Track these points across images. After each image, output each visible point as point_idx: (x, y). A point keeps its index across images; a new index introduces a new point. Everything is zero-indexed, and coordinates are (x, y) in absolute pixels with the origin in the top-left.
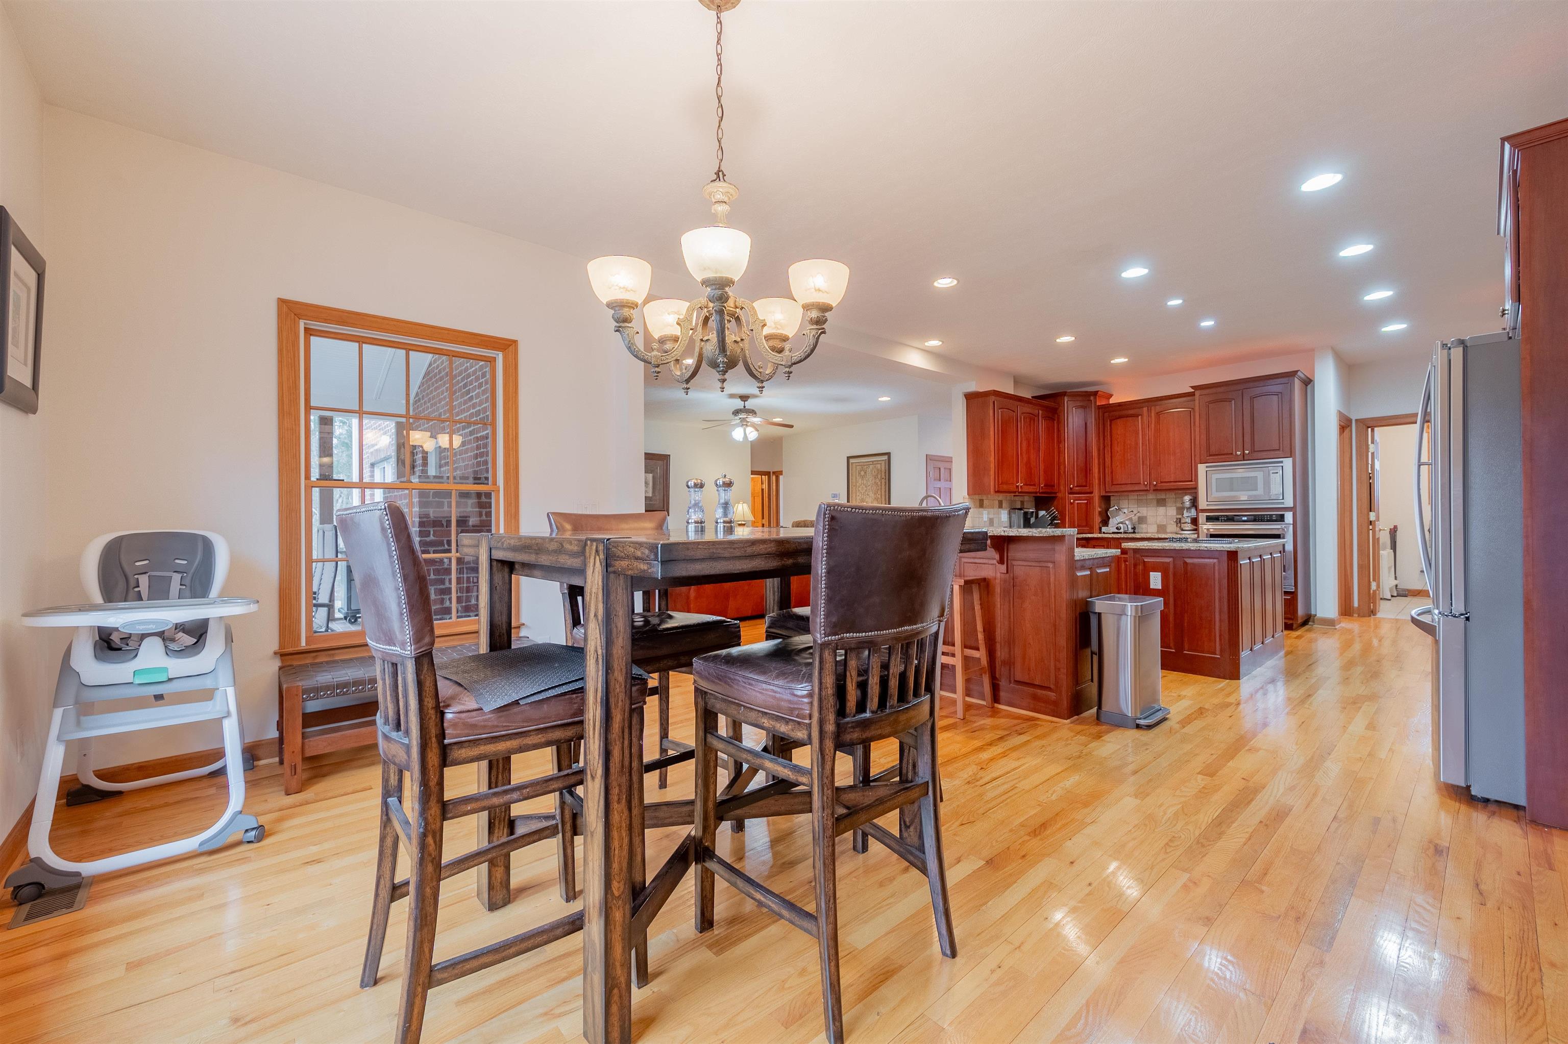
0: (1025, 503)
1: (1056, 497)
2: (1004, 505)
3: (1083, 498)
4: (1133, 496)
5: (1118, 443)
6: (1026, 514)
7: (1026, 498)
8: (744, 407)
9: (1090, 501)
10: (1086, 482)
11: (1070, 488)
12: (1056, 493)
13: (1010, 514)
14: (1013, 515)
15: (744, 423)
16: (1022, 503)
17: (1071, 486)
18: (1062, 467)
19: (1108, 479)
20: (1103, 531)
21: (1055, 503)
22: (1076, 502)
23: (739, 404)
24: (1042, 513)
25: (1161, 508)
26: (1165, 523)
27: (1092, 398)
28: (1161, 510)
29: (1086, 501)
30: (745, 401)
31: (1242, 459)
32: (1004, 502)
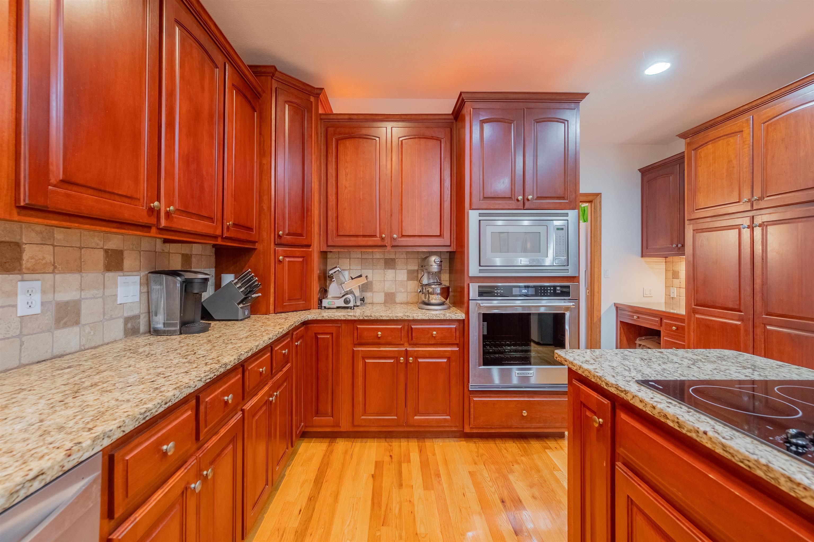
0: (194, 260)
1: (255, 249)
2: (127, 263)
3: (298, 254)
4: (356, 254)
5: (346, 175)
6: (187, 284)
7: (196, 249)
9: (306, 259)
10: (303, 228)
11: (279, 236)
12: (254, 242)
13: (146, 283)
14: (155, 287)
16: (187, 258)
17: (281, 233)
18: (265, 198)
19: (332, 226)
20: (324, 305)
21: (253, 260)
22: (287, 259)
24: (228, 278)
25: (390, 271)
26: (394, 291)
27: (312, 99)
28: (390, 273)
29: (300, 260)
31: (522, 208)
32: (126, 254)
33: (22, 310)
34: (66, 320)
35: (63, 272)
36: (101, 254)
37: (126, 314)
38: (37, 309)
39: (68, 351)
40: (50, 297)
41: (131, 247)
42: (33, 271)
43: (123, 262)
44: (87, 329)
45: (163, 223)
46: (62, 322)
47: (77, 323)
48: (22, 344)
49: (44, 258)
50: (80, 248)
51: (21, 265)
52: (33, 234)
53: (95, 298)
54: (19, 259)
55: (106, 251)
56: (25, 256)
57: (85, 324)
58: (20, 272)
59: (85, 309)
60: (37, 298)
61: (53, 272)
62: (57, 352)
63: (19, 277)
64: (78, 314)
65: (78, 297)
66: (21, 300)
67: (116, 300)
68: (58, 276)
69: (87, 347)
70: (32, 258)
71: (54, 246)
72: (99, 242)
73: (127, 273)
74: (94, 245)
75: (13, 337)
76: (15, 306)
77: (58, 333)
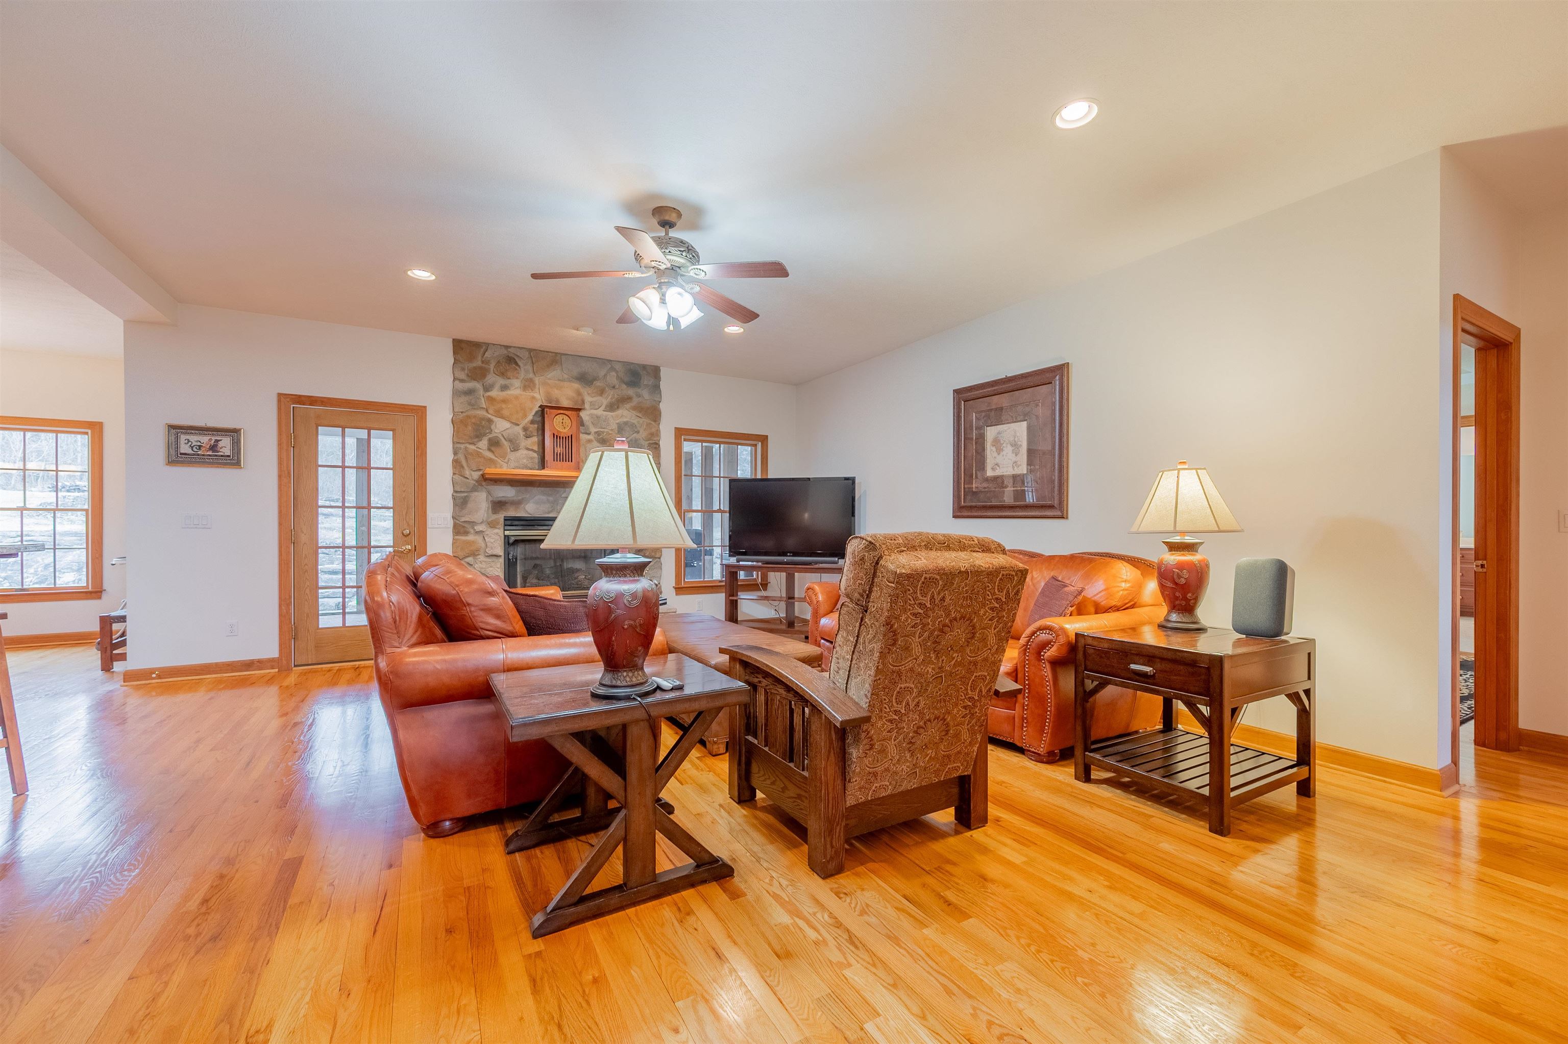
30: (666, 225)
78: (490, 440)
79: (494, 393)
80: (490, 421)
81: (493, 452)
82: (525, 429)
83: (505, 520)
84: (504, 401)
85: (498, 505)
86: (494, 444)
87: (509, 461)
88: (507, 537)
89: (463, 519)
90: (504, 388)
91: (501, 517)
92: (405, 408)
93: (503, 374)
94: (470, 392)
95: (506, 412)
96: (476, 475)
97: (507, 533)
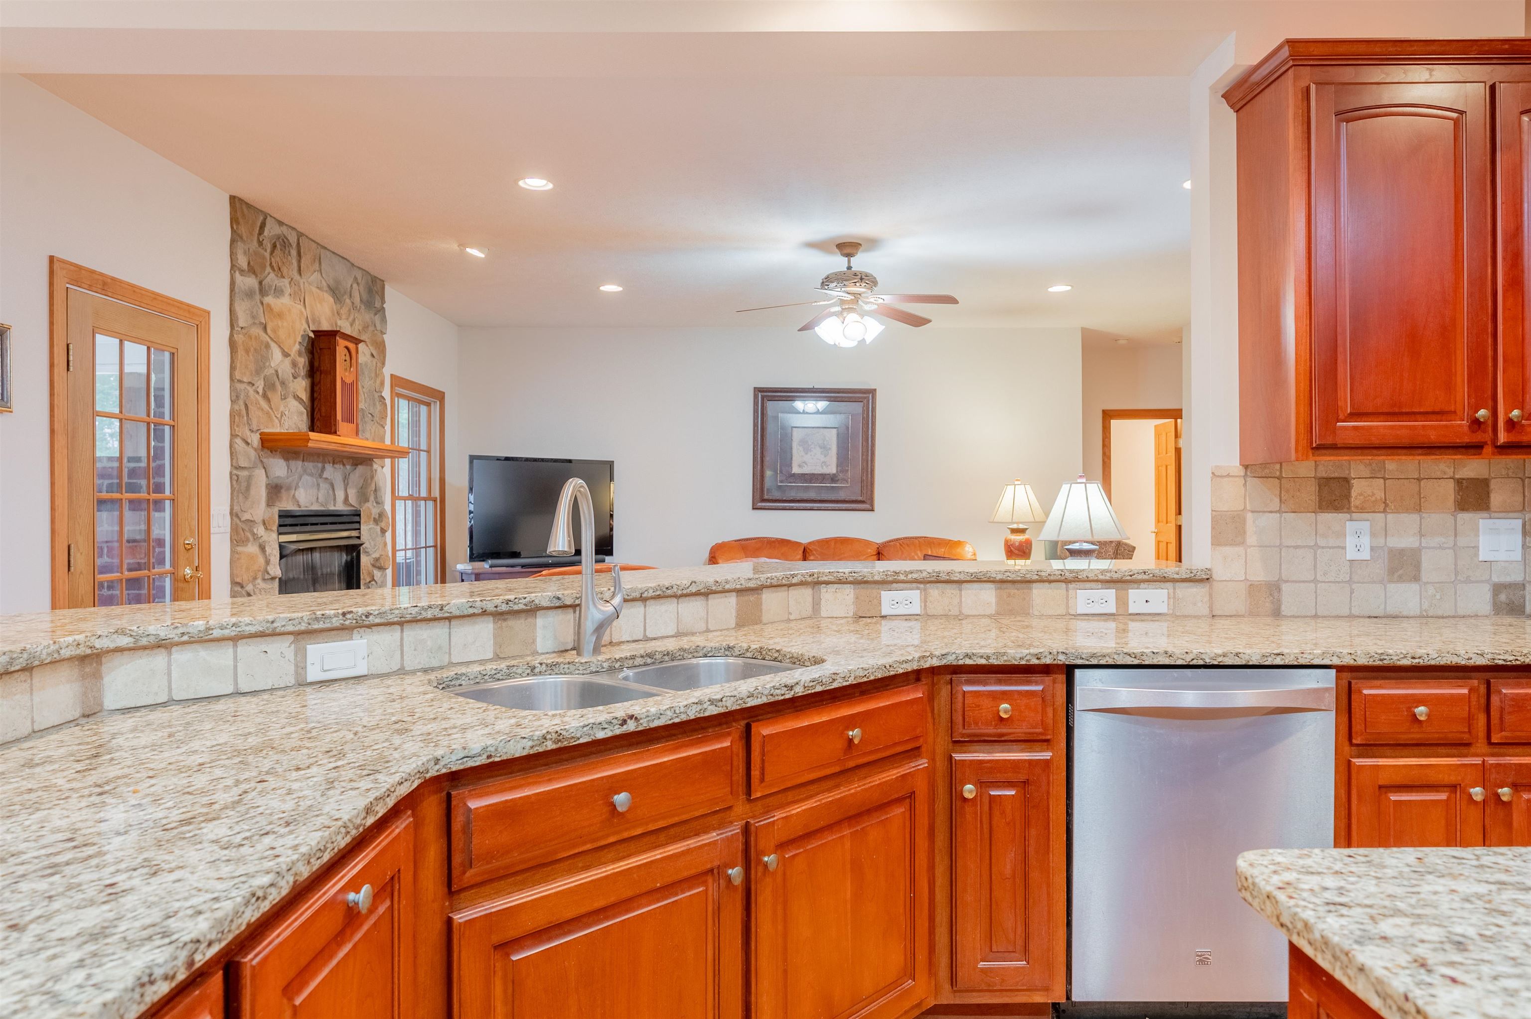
2: (1496, 499)
8: (849, 268)
15: (851, 305)
23: (838, 263)
30: (849, 255)
32: (1493, 485)
33: (1351, 554)
34: (1401, 572)
35: (1397, 511)
36: (1451, 484)
37: (1495, 579)
38: (1366, 555)
39: (1405, 613)
40: (1381, 541)
41: (1504, 472)
42: (1362, 510)
43: (1488, 497)
44: (1431, 590)
45: (1502, 437)
46: (1396, 575)
47: (1416, 578)
48: (1352, 592)
49: (1373, 495)
50: (1419, 480)
51: (1349, 502)
52: (1362, 467)
53: (1441, 548)
54: (1348, 497)
55: (1459, 482)
56: (1354, 493)
57: (1428, 583)
58: (1349, 510)
59: (1427, 561)
60: (1366, 541)
61: (1384, 511)
62: (1391, 610)
63: (1347, 516)
64: (1418, 566)
65: (1417, 545)
66: (1350, 542)
67: (1476, 555)
68: (1390, 516)
69: (1430, 614)
70: (1361, 494)
71: (1385, 479)
72: (1447, 469)
73: (1496, 515)
74: (1439, 475)
75: (1343, 582)
76: (1344, 548)
77: (1392, 587)
78: (265, 379)
79: (268, 300)
80: (267, 346)
81: (268, 400)
82: (294, 364)
83: (280, 516)
84: (280, 315)
85: (275, 490)
86: (270, 386)
87: (282, 416)
88: (281, 547)
89: (246, 516)
90: (279, 292)
91: (275, 512)
92: (189, 312)
93: (279, 271)
94: (250, 294)
95: (282, 334)
96: (255, 439)
97: (284, 538)
